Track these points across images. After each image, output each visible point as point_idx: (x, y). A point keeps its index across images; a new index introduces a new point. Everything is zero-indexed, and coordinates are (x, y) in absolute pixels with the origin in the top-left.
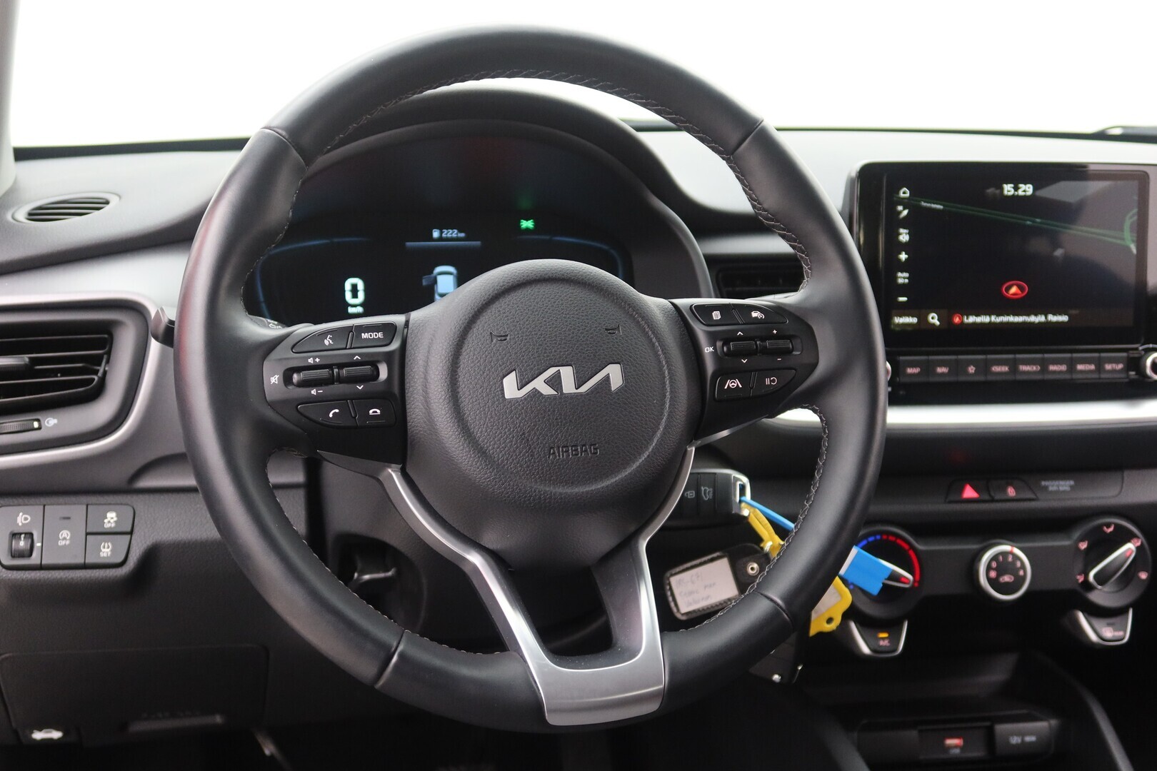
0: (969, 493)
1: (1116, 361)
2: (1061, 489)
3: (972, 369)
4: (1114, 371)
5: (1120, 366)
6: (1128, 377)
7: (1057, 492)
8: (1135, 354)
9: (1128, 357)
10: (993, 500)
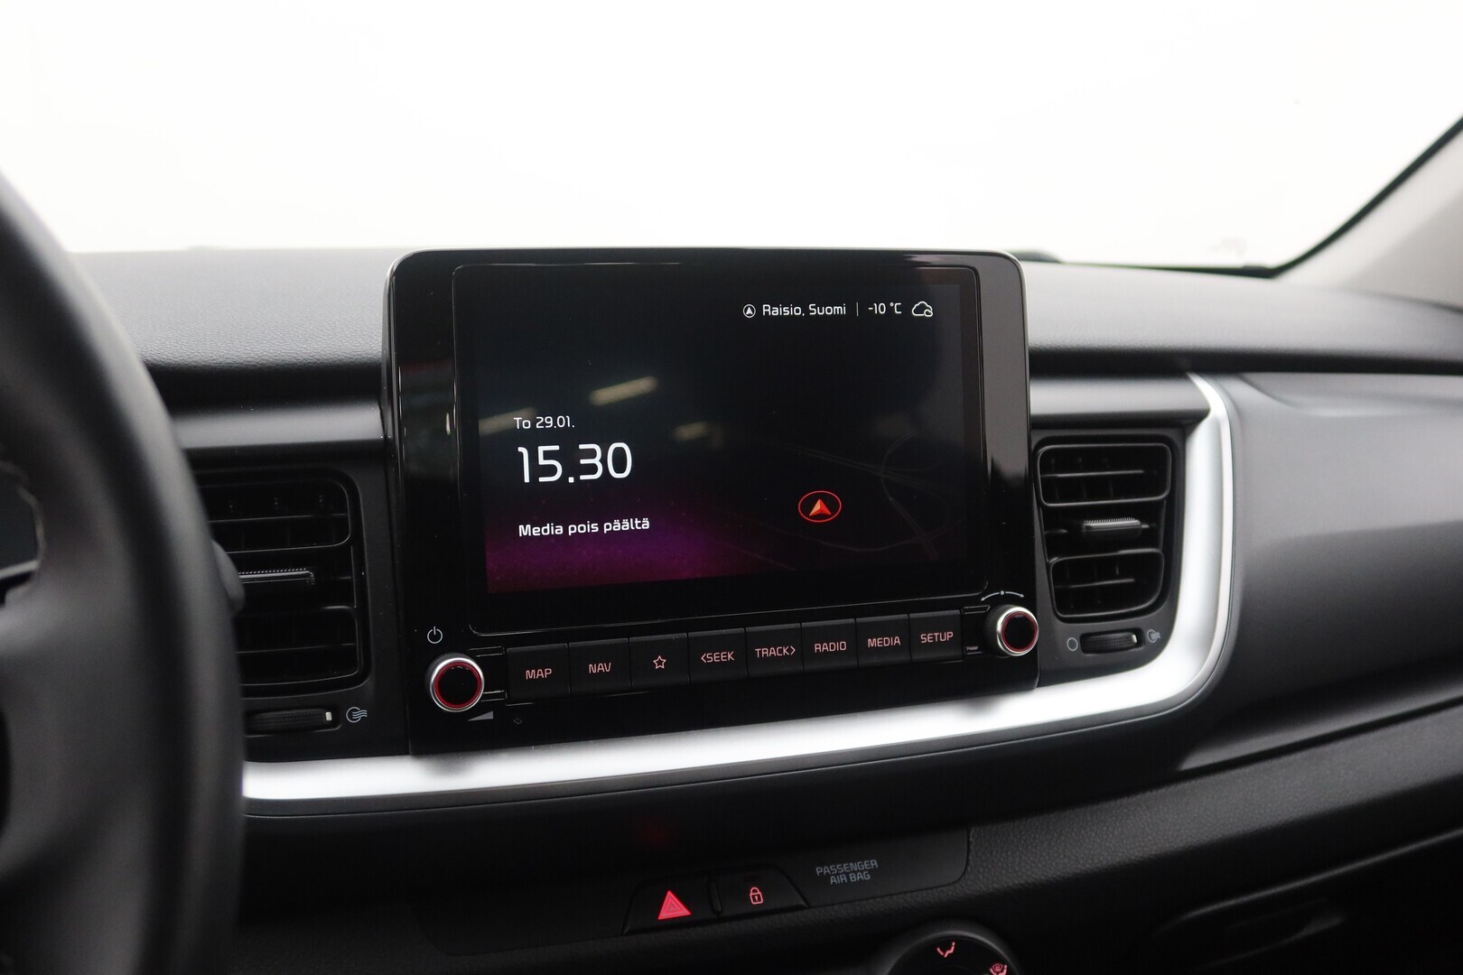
0: (673, 908)
1: (939, 625)
2: (853, 878)
3: (660, 663)
4: (936, 645)
5: (949, 635)
6: (964, 656)
7: (848, 885)
8: (971, 610)
9: (962, 616)
10: (720, 919)
